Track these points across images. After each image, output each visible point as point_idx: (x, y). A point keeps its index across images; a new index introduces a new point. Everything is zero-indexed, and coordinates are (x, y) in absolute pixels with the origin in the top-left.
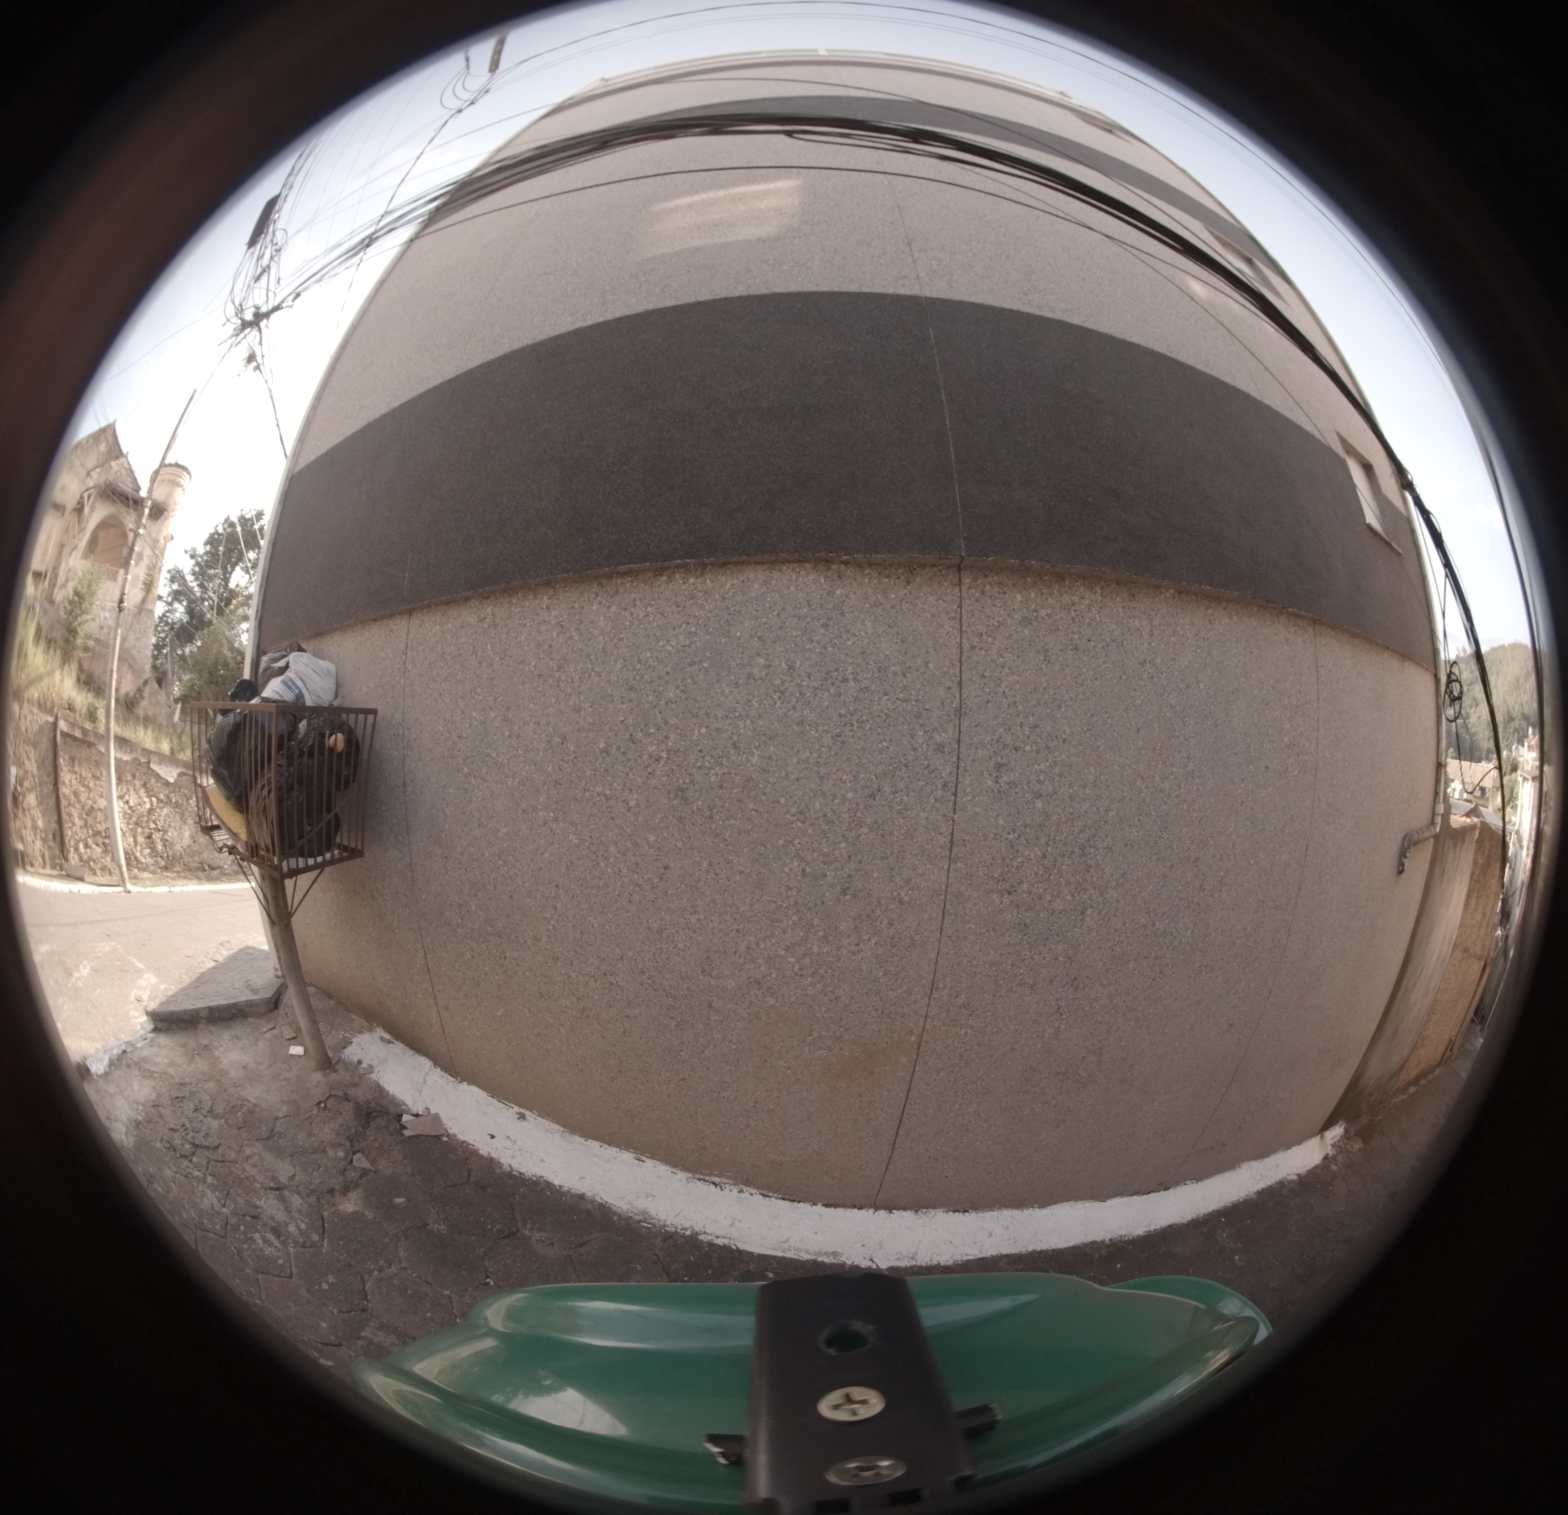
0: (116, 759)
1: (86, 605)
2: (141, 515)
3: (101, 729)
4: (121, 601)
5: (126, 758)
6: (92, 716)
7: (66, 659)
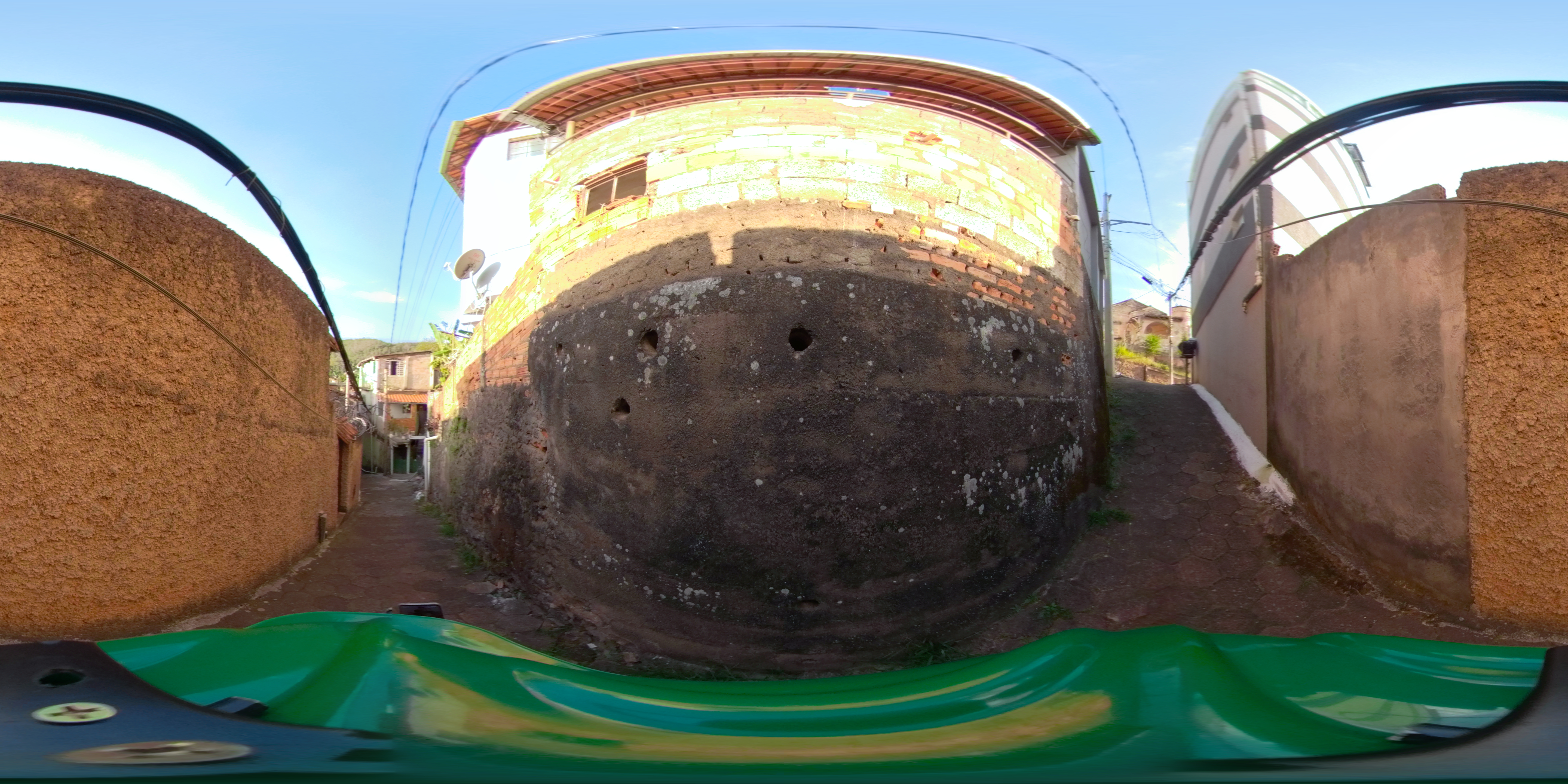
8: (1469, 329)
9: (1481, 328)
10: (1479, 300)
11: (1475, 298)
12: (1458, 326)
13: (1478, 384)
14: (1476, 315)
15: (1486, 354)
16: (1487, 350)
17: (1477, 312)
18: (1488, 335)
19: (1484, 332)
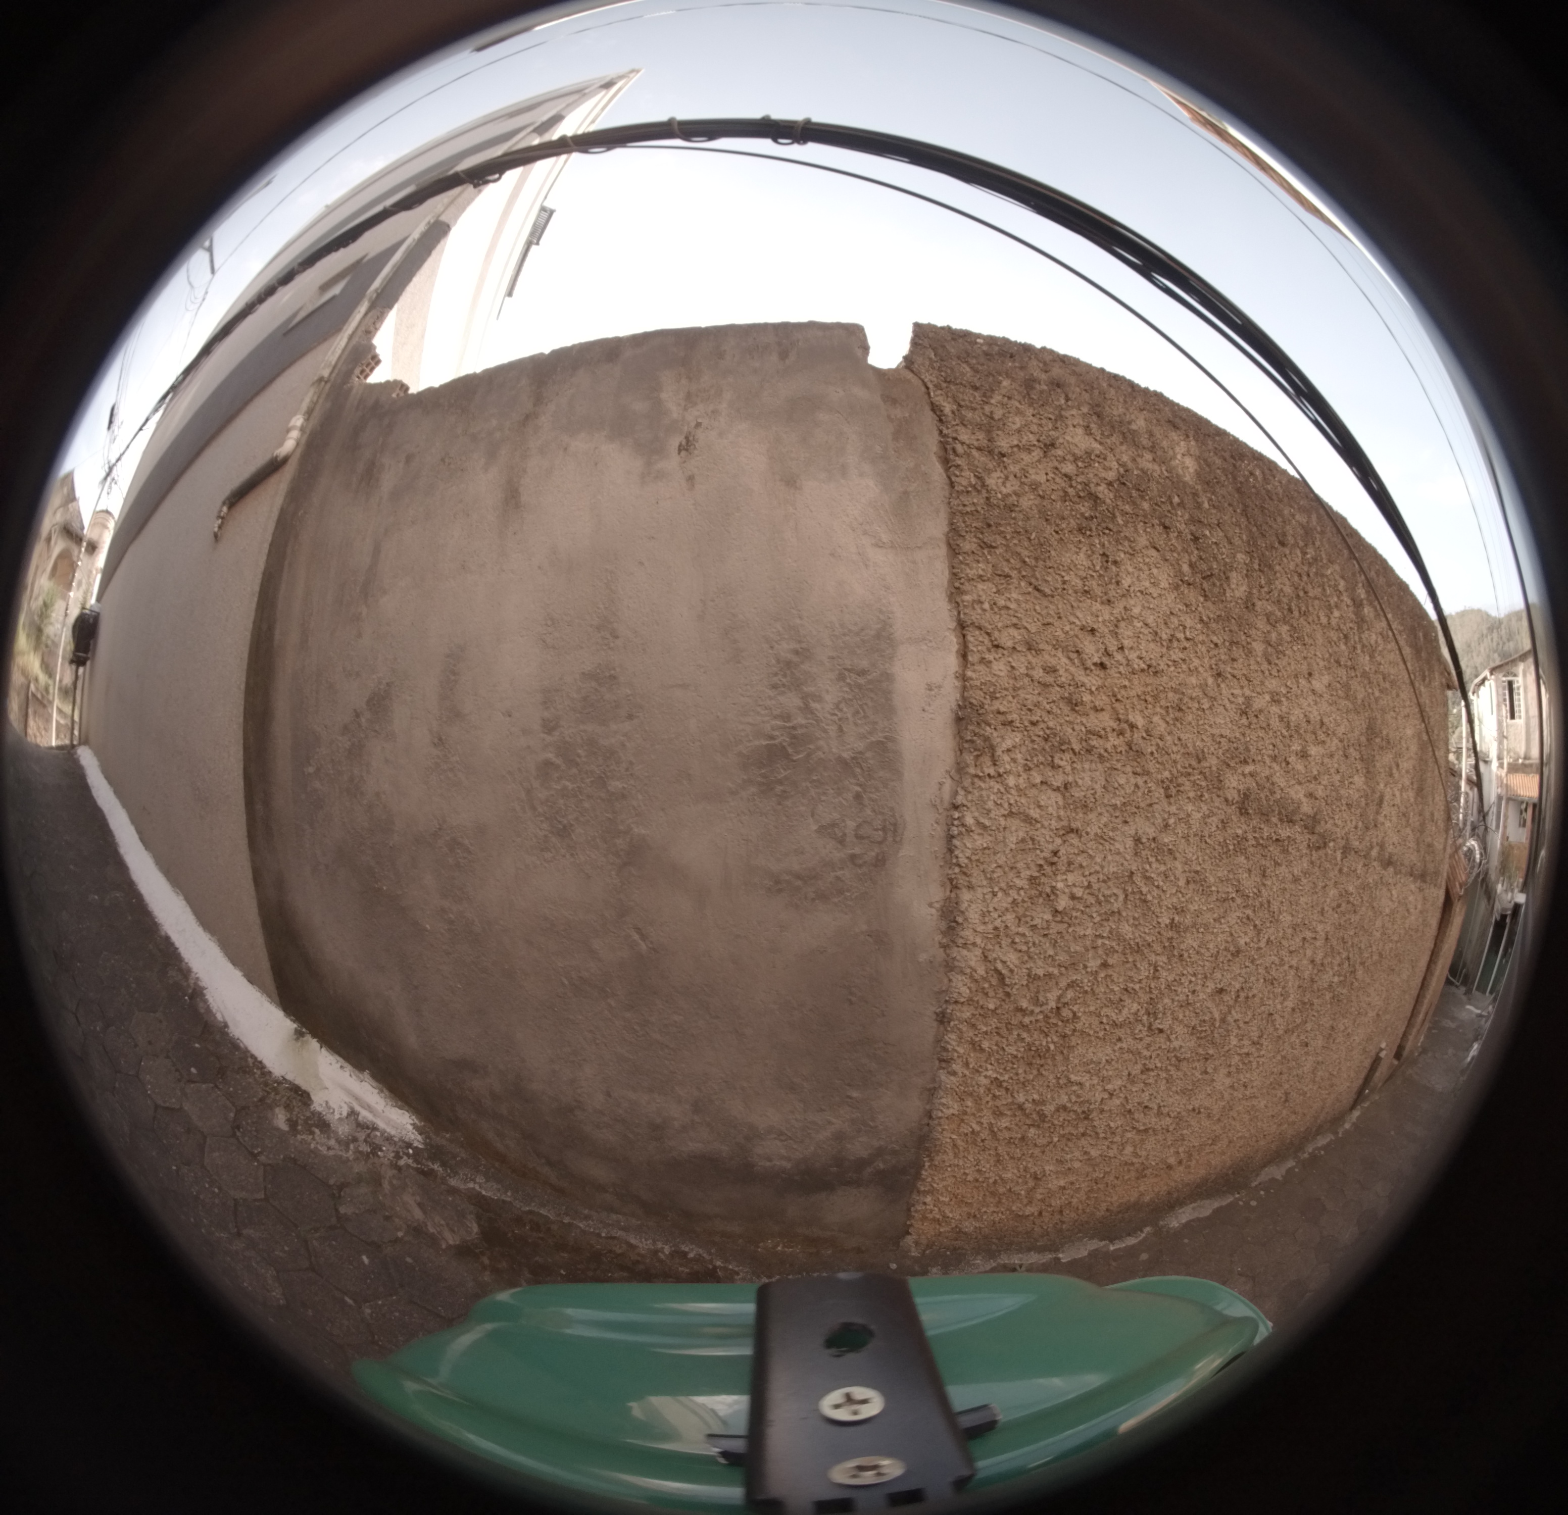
0: (57, 722)
1: (49, 611)
2: (80, 552)
3: (51, 698)
4: (67, 609)
5: (62, 722)
6: (47, 690)
7: (36, 648)
8: (964, 698)
9: (994, 698)
10: (988, 634)
11: (980, 628)
12: (940, 687)
13: (987, 823)
14: (981, 668)
15: (1006, 758)
16: (1009, 750)
17: (982, 660)
18: (1010, 718)
19: (1002, 709)
